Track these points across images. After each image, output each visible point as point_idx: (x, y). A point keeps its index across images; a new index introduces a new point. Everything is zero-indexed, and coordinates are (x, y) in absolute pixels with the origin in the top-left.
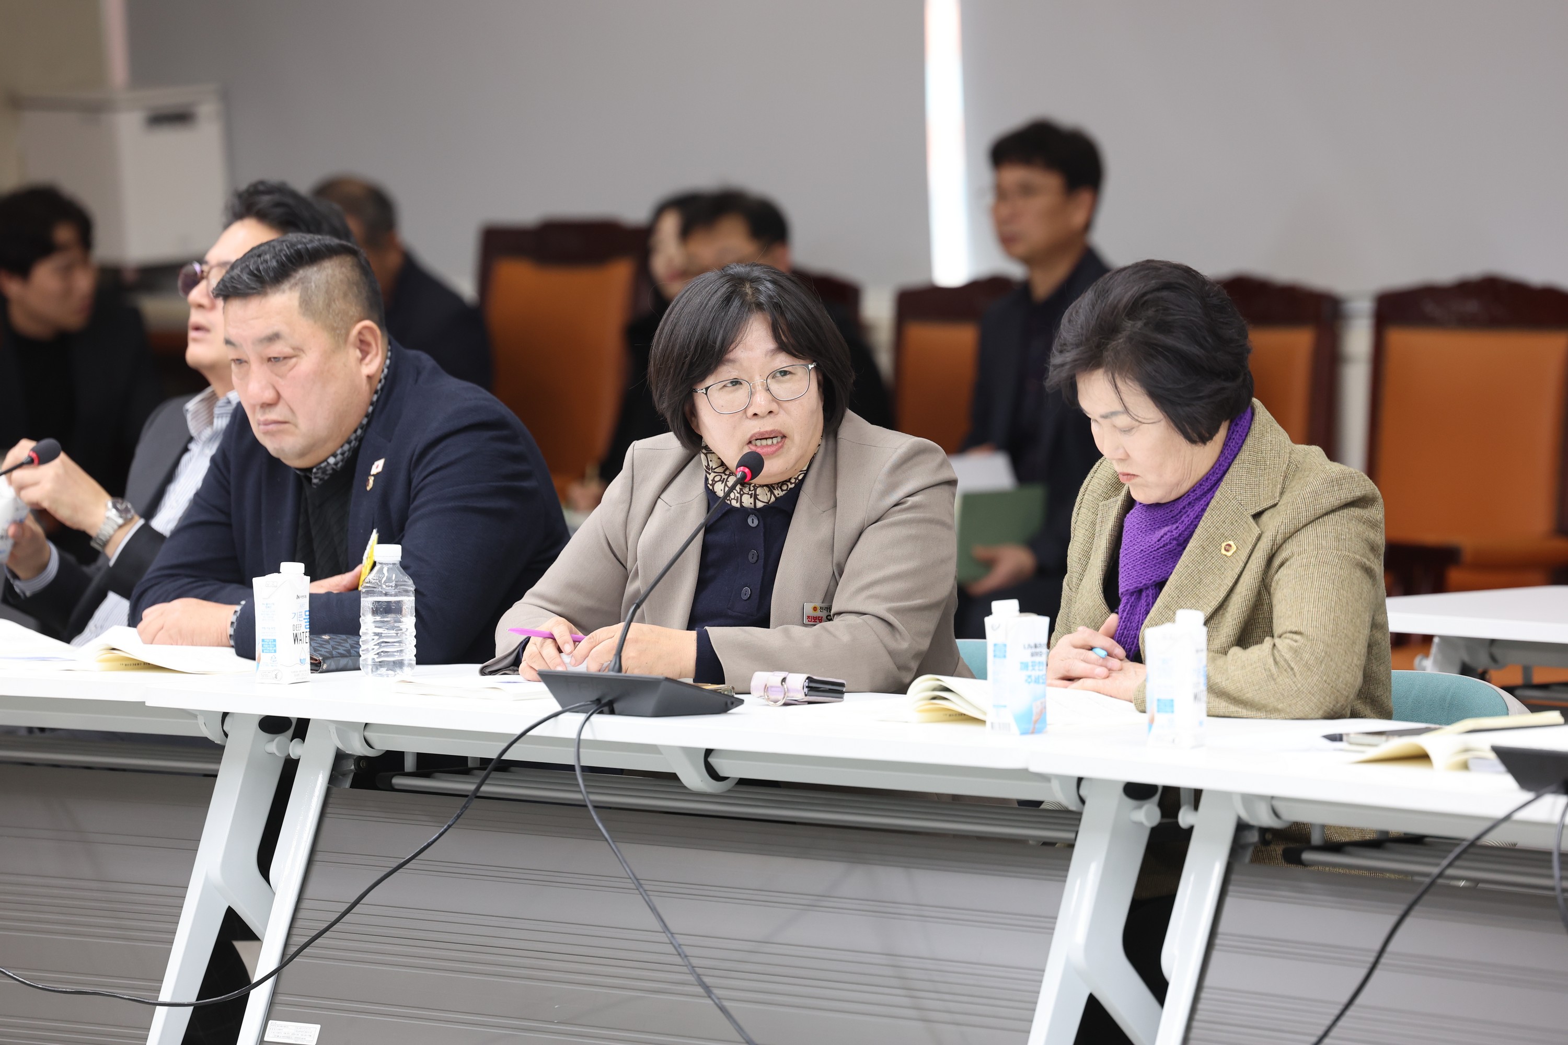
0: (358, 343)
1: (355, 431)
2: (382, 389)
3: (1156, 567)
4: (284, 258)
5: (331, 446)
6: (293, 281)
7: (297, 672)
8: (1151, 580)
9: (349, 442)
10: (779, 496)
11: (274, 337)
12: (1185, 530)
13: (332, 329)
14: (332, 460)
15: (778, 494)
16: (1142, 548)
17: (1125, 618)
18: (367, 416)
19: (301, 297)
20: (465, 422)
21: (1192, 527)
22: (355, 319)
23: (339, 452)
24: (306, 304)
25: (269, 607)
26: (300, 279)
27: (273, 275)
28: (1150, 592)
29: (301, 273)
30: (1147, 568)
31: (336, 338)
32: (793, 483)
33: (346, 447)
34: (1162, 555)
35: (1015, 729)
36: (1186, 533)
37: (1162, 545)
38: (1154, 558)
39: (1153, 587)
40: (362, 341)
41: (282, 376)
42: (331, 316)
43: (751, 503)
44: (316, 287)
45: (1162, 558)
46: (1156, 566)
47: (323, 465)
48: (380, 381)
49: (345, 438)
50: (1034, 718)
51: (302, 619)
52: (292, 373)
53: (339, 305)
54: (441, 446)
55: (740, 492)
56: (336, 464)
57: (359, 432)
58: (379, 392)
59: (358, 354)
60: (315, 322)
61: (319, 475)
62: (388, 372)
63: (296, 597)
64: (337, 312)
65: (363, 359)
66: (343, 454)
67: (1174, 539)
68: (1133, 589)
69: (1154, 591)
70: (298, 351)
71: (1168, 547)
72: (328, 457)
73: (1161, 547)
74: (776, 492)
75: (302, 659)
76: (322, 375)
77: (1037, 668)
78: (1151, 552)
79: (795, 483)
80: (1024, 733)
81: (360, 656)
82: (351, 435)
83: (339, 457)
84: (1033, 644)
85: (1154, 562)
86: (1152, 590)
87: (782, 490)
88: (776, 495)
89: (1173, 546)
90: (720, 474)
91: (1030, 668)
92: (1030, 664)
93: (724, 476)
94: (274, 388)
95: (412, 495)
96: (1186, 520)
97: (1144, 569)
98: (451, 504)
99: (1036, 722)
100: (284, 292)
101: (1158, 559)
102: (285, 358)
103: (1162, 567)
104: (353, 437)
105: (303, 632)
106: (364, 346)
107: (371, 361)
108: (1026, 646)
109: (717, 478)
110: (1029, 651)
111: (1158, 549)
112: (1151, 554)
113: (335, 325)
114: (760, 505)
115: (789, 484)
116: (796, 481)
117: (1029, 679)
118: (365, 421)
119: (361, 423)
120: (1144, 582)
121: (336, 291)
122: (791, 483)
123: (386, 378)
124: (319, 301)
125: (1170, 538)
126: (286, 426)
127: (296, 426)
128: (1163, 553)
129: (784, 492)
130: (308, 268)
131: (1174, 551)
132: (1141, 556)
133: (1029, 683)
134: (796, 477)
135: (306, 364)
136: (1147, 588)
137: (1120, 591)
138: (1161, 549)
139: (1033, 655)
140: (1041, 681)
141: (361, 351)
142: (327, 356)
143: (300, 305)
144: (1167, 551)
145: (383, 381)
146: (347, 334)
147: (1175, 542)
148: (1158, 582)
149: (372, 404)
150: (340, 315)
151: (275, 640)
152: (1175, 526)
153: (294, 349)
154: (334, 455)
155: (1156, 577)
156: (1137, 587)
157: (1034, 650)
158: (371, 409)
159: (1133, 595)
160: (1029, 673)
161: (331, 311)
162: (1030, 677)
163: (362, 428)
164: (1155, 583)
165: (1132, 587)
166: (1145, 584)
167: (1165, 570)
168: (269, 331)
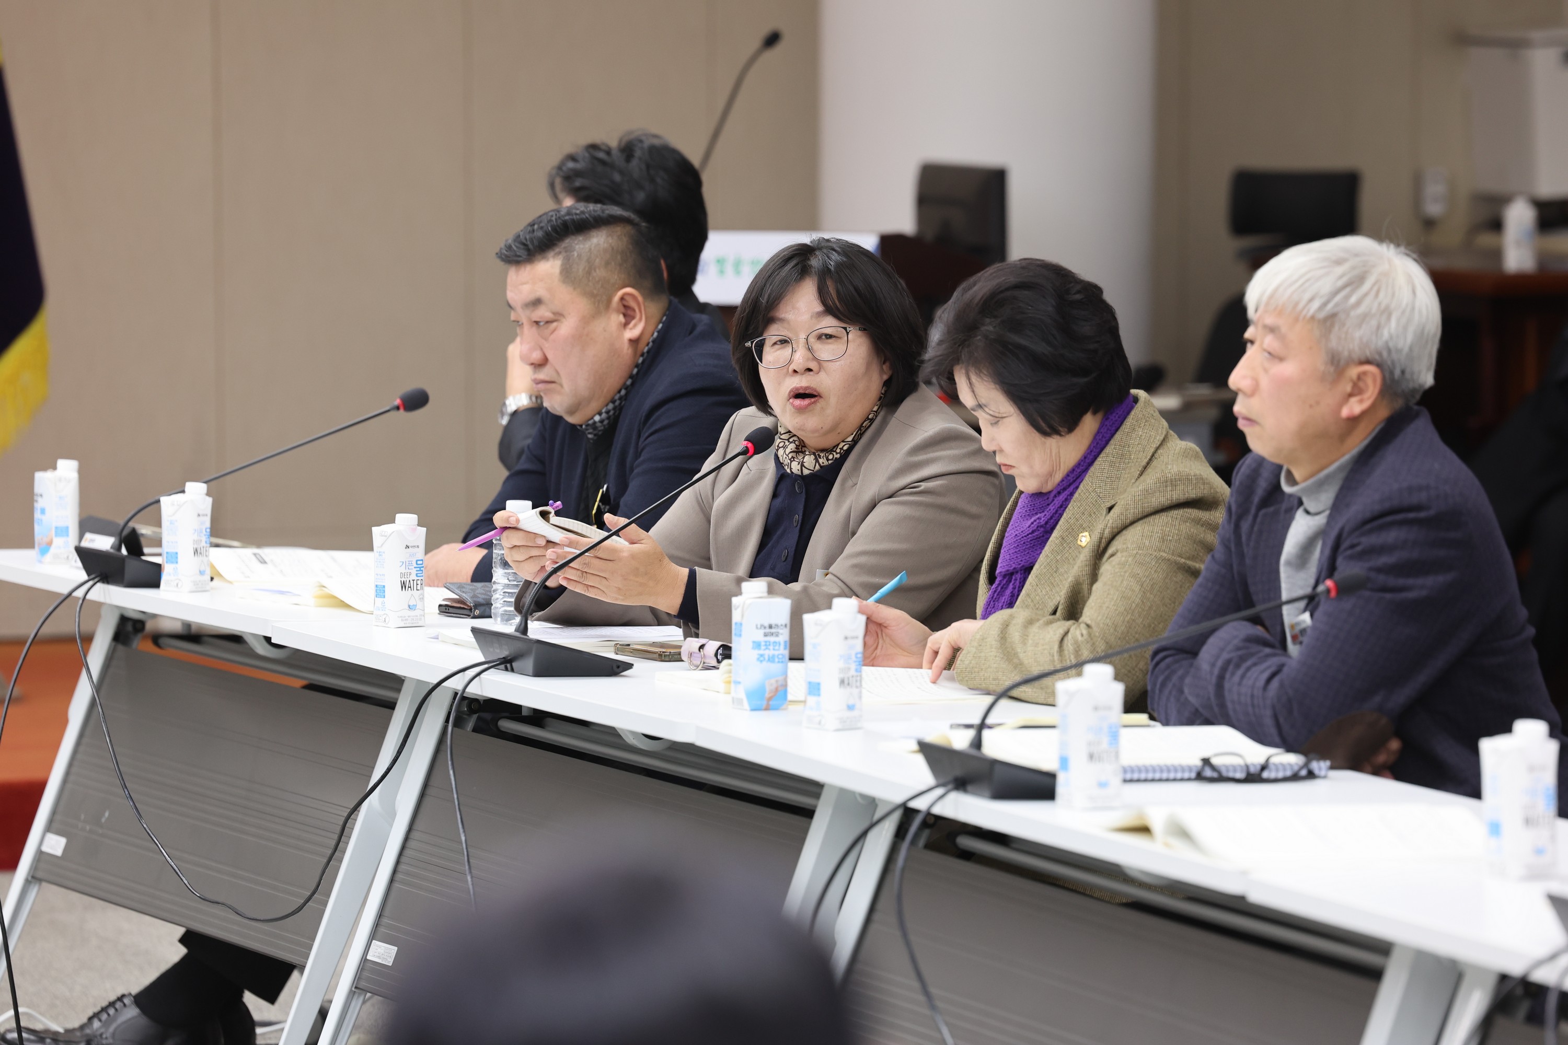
0: (622, 309)
1: (619, 391)
2: (648, 352)
3: (1026, 553)
4: (550, 229)
5: (595, 406)
6: (557, 250)
7: (405, 617)
8: (1020, 564)
9: (613, 401)
10: (824, 464)
11: (537, 302)
12: (1051, 518)
13: (591, 296)
14: (597, 418)
15: (823, 463)
16: (1017, 532)
17: (995, 599)
18: (631, 377)
19: (562, 265)
20: (689, 386)
21: (1057, 515)
22: (617, 286)
23: (604, 410)
24: (567, 274)
25: (381, 555)
26: (565, 248)
27: (537, 244)
28: (1018, 576)
29: (567, 242)
30: (1018, 552)
31: (597, 303)
32: (838, 453)
33: (611, 406)
34: (1031, 541)
35: (746, 705)
36: (1052, 521)
37: (1030, 531)
38: (1024, 543)
39: (1022, 572)
40: (625, 306)
41: (546, 339)
42: (590, 284)
43: (798, 470)
44: (578, 256)
45: (1031, 544)
46: (1025, 551)
47: (591, 422)
48: (648, 345)
49: (609, 398)
50: (767, 695)
51: (413, 567)
52: (552, 337)
53: (600, 273)
54: (662, 410)
55: (791, 458)
56: (601, 421)
57: (623, 392)
58: (645, 355)
59: (621, 318)
60: (574, 289)
61: (591, 431)
62: (658, 336)
63: (405, 546)
64: (597, 279)
65: (626, 325)
66: (607, 412)
67: (1041, 526)
68: (1004, 572)
69: (1022, 575)
70: (558, 317)
71: (1036, 533)
72: (595, 415)
73: (1030, 534)
74: (821, 461)
75: (412, 605)
76: (581, 339)
77: (771, 647)
78: (1022, 537)
79: (840, 453)
80: (754, 709)
81: (492, 604)
82: (616, 395)
83: (604, 415)
84: (766, 624)
85: (1024, 547)
86: (1021, 574)
87: (828, 460)
88: (821, 463)
89: (1041, 533)
90: (784, 441)
91: (763, 648)
92: (763, 644)
93: (787, 443)
94: (542, 349)
95: (639, 450)
96: (1052, 508)
97: (1015, 554)
98: (660, 465)
99: (770, 699)
100: (548, 260)
101: (1027, 545)
102: (547, 322)
103: (1031, 553)
104: (617, 397)
105: (413, 580)
106: (628, 314)
107: (635, 326)
108: (759, 626)
109: (781, 445)
110: (762, 631)
111: (1028, 535)
112: (1022, 539)
113: (595, 292)
114: (806, 472)
115: (835, 453)
116: (841, 451)
117: (761, 659)
118: (629, 382)
119: (625, 384)
120: (1014, 566)
121: (598, 260)
122: (837, 453)
123: (653, 342)
124: (580, 269)
125: (1038, 525)
126: (553, 385)
127: (562, 386)
128: (1032, 539)
129: (830, 462)
130: (573, 237)
131: (1042, 538)
132: (1015, 540)
133: (761, 661)
134: (841, 447)
135: (566, 328)
136: (1017, 572)
137: (997, 572)
138: (1030, 535)
139: (766, 635)
140: (777, 660)
141: (625, 315)
142: (586, 321)
143: (561, 273)
144: (1035, 538)
145: (651, 344)
146: (609, 301)
147: (1042, 529)
148: (1027, 566)
149: (637, 366)
150: (600, 283)
151: (384, 586)
152: (1043, 514)
153: (554, 313)
154: (600, 414)
155: (1025, 562)
156: (1008, 571)
157: (768, 630)
158: (635, 371)
159: (1006, 578)
160: (761, 652)
161: (591, 278)
162: (762, 655)
163: (626, 389)
164: (1024, 568)
165: (1004, 570)
166: (1014, 568)
167: (1033, 556)
168: (532, 297)
